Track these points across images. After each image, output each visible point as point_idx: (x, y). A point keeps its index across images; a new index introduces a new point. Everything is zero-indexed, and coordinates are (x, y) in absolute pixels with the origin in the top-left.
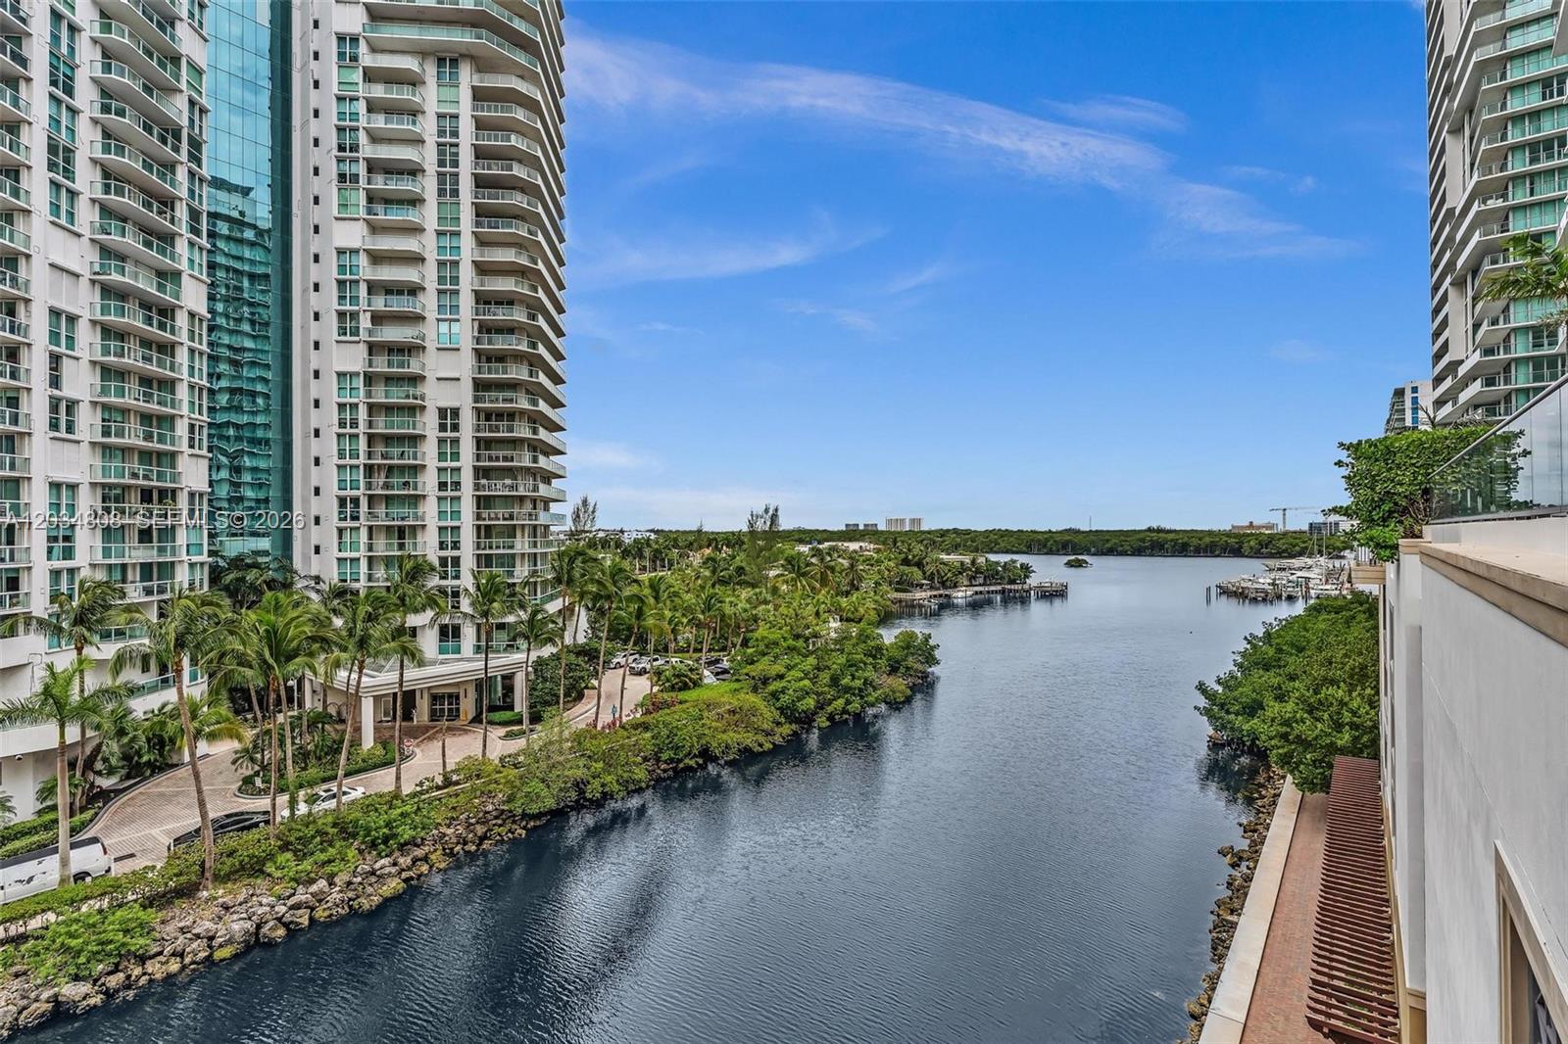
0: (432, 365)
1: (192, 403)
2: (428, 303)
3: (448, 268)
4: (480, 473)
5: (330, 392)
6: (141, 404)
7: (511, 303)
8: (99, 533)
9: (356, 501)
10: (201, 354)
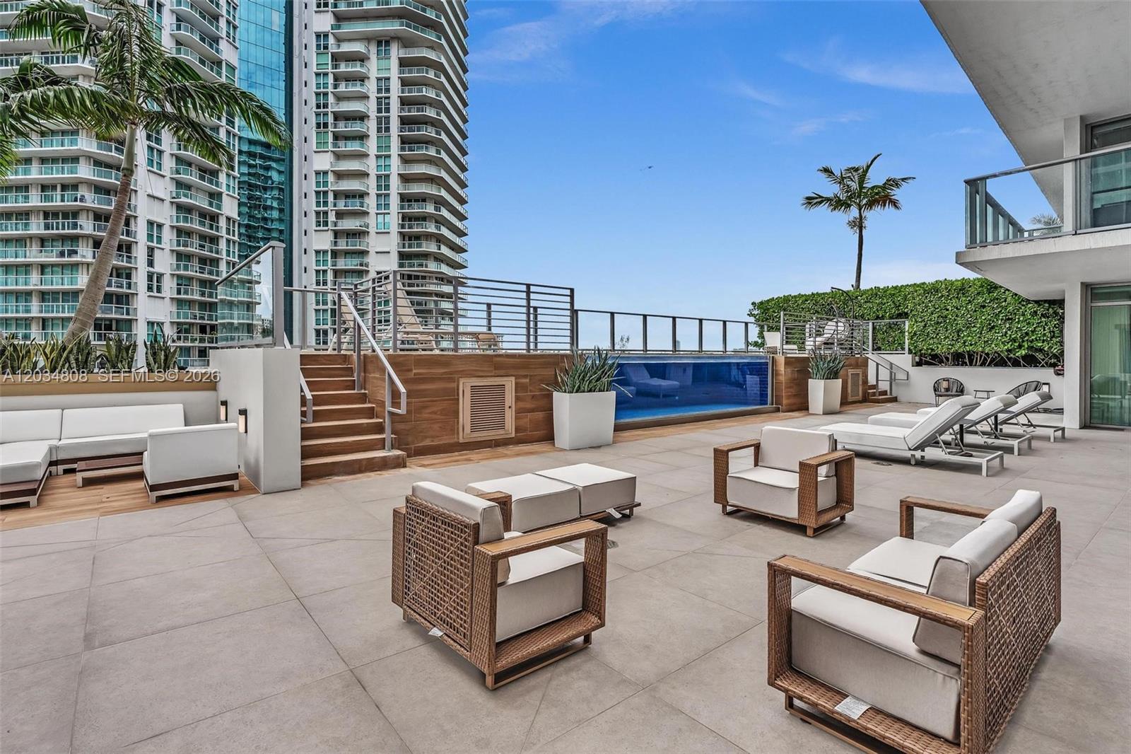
0: (373, 243)
2: (371, 203)
3: (383, 180)
5: (310, 261)
6: (198, 274)
7: (424, 200)
9: (326, 333)
10: (234, 242)
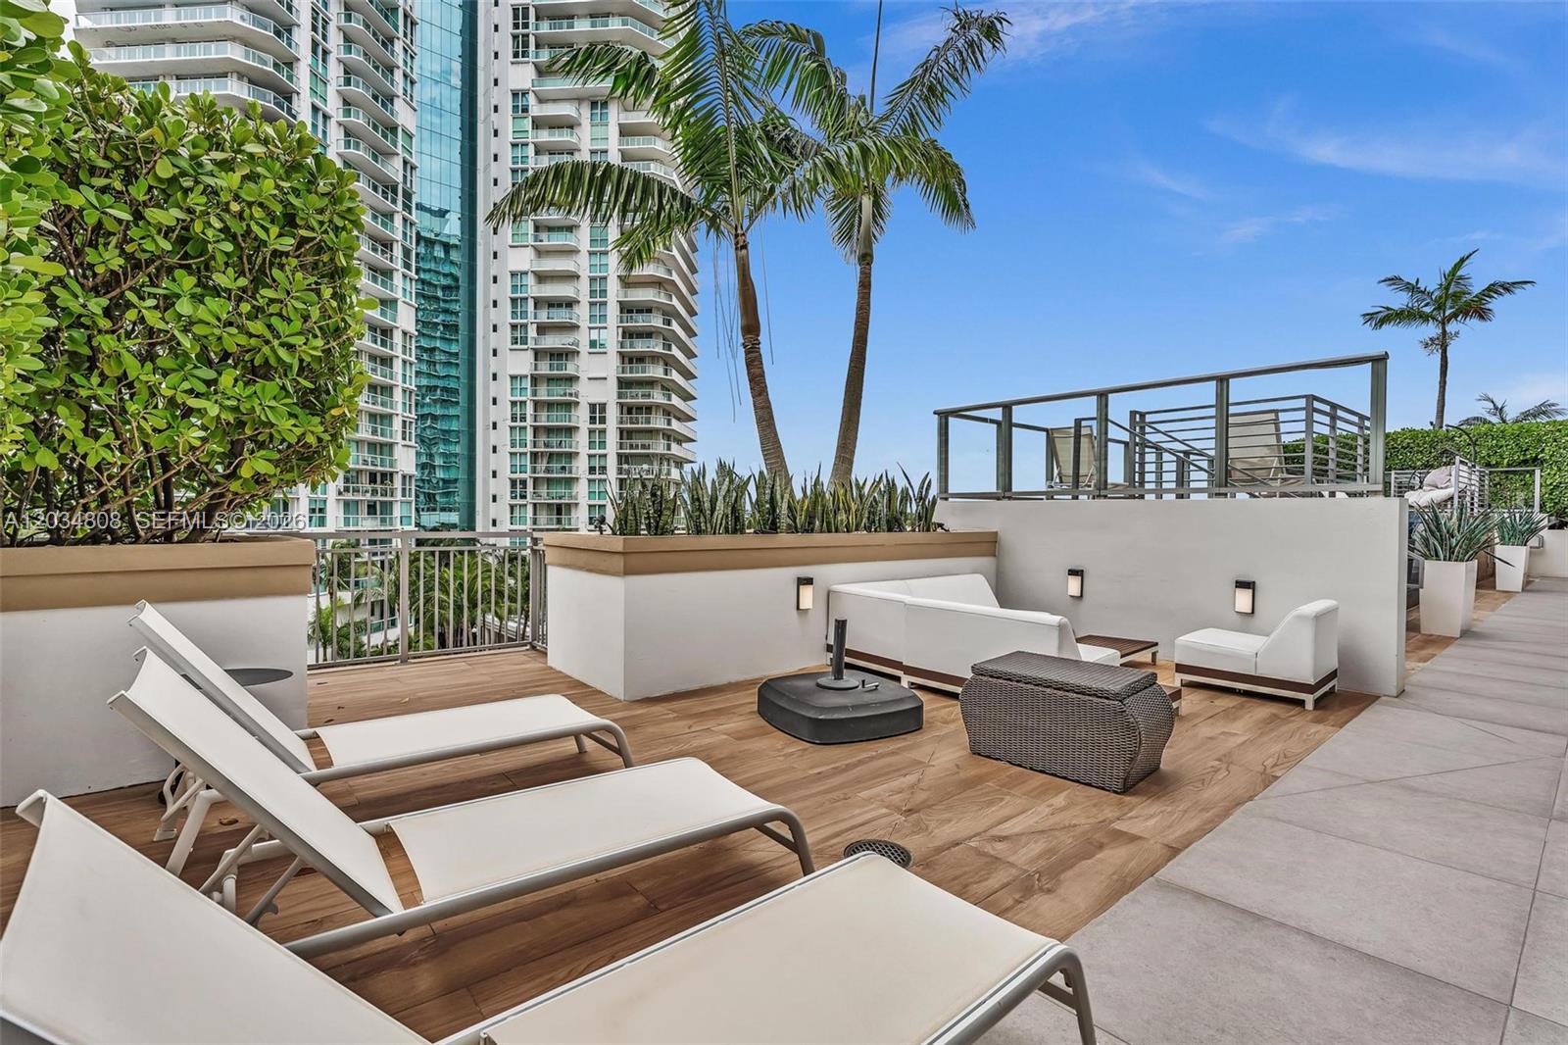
0: (585, 366)
1: (404, 404)
2: (582, 314)
3: (598, 283)
4: (622, 458)
5: (504, 391)
6: (370, 406)
7: (649, 311)
8: (342, 504)
9: (524, 483)
10: (411, 364)
